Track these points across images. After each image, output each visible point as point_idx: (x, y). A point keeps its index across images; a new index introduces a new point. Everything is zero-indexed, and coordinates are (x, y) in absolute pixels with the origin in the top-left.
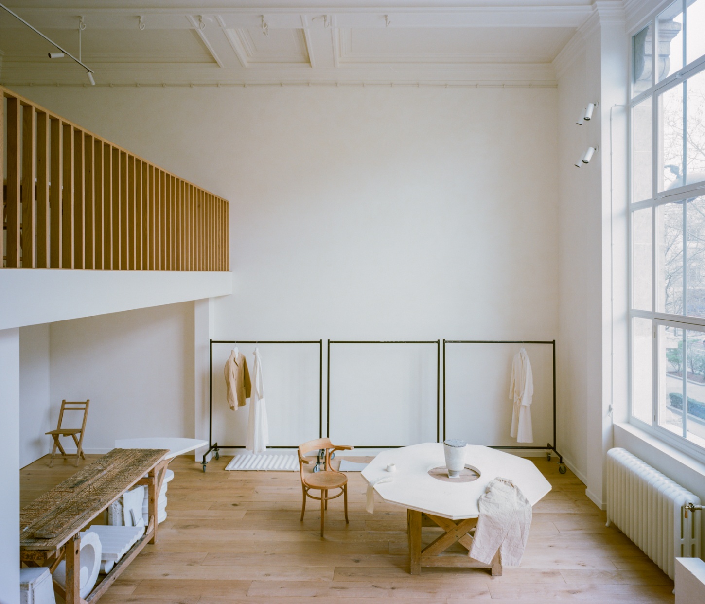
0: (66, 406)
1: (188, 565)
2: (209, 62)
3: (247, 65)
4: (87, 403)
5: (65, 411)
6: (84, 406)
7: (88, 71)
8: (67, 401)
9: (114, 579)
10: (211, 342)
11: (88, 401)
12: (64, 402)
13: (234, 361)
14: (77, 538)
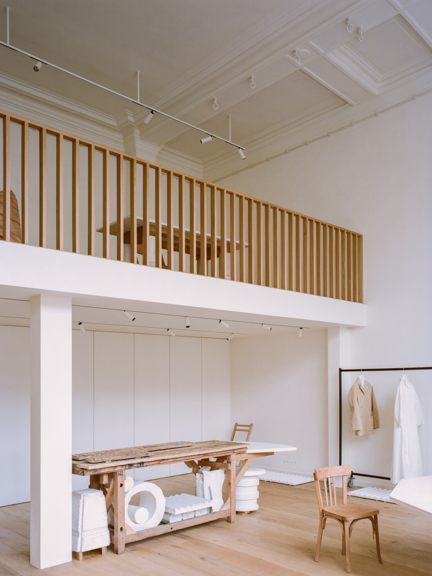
0: (238, 428)
1: (238, 540)
2: (342, 105)
3: (377, 92)
4: (250, 426)
5: (236, 432)
6: (248, 428)
7: (239, 148)
8: (239, 424)
9: (172, 528)
10: (341, 371)
11: (252, 424)
12: (237, 425)
13: (360, 388)
14: (122, 475)
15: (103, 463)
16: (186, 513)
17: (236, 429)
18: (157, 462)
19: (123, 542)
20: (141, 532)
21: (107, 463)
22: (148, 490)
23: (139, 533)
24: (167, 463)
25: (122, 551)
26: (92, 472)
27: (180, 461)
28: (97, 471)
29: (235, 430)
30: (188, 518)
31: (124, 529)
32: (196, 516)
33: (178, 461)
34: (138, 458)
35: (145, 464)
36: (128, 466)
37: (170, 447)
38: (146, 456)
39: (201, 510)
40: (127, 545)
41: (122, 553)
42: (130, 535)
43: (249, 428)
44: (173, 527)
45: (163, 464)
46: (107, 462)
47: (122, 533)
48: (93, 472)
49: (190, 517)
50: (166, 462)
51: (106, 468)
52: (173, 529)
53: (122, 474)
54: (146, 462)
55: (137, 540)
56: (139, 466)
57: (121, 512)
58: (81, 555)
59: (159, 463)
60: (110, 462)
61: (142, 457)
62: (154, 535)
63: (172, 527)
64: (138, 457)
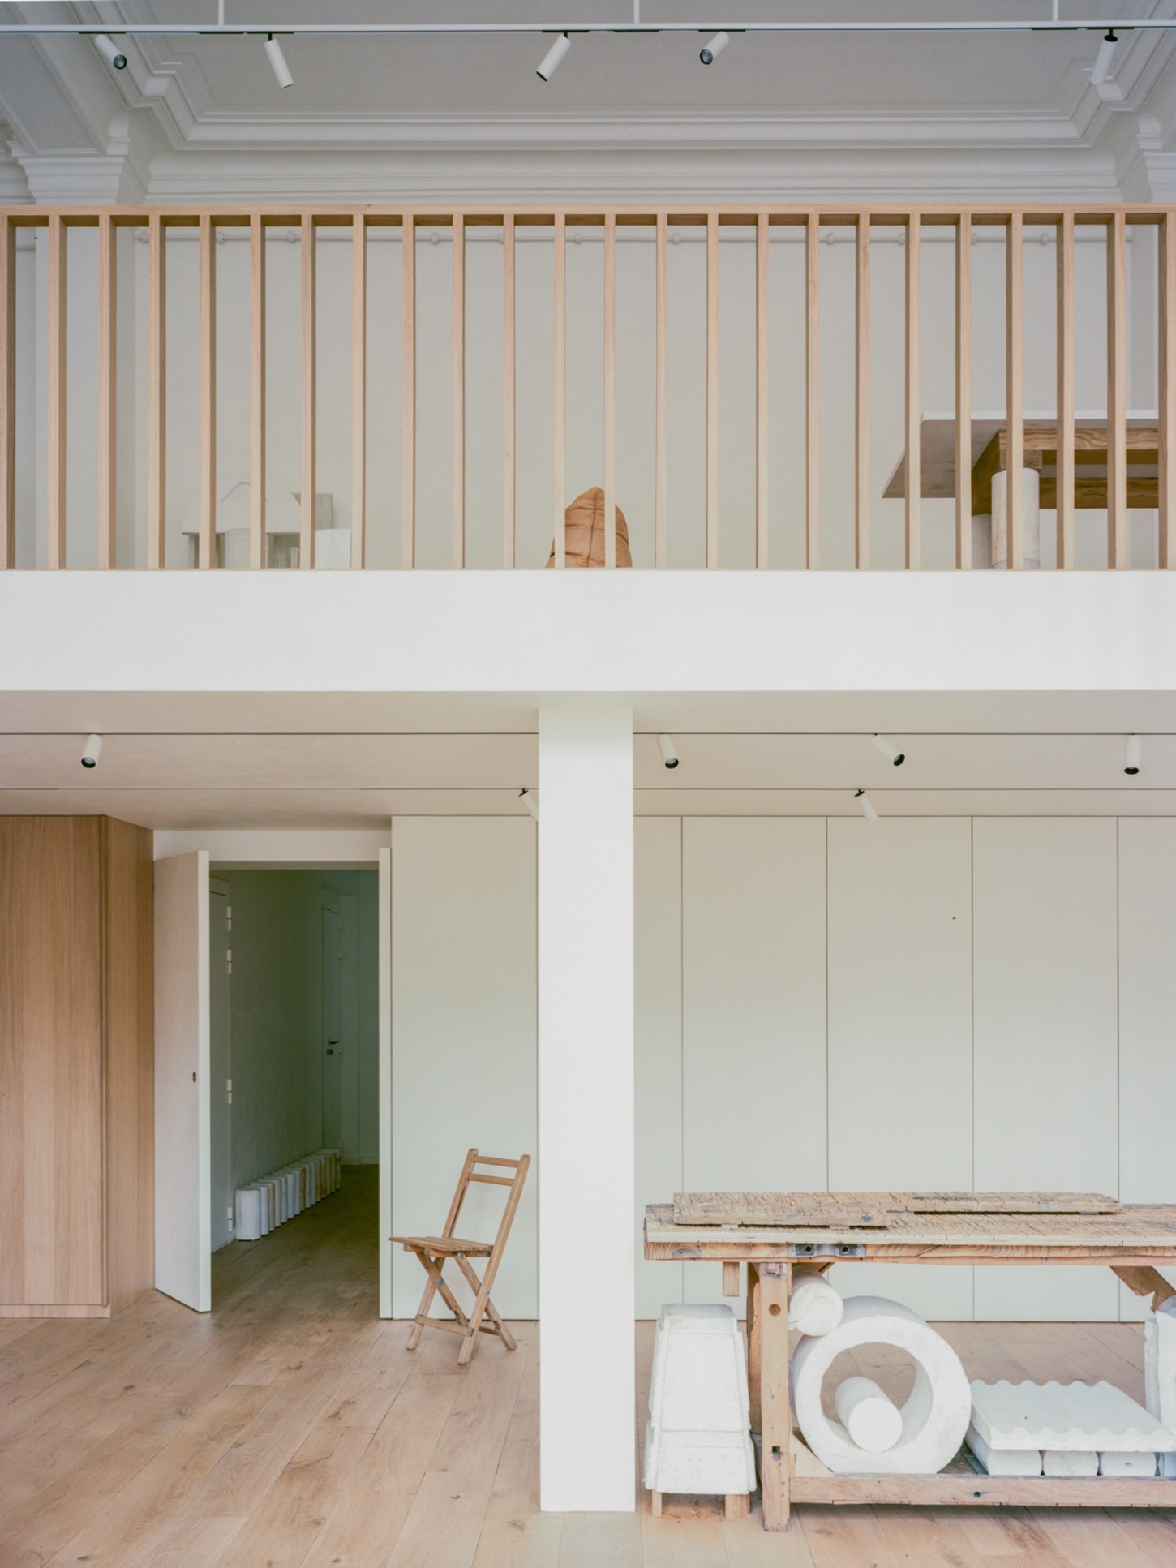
4: (521, 1164)
5: (470, 1185)
9: (977, 1494)
11: (526, 1158)
12: (473, 1157)
14: (779, 1276)
15: (708, 1228)
16: (1060, 1454)
17: (470, 1174)
18: (914, 1252)
19: (783, 1496)
20: (852, 1477)
21: (726, 1230)
22: (900, 1344)
23: (843, 1481)
24: (953, 1260)
25: (779, 1524)
26: (672, 1252)
27: (1012, 1261)
28: (688, 1250)
29: (467, 1177)
30: (1069, 1474)
31: (788, 1453)
32: (1106, 1472)
33: (999, 1258)
34: (839, 1227)
35: (859, 1253)
36: (794, 1248)
37: (1010, 1206)
38: (864, 1224)
39: (1129, 1457)
40: (798, 1509)
41: (777, 1531)
42: (812, 1478)
43: (514, 1170)
44: (984, 1493)
45: (941, 1261)
46: (723, 1226)
47: (780, 1465)
48: (673, 1254)
49: (1079, 1472)
50: (951, 1257)
51: (717, 1244)
52: (982, 1496)
53: (777, 1273)
54: (865, 1246)
55: (836, 1503)
56: (838, 1255)
57: (773, 1397)
58: (657, 1501)
59: (918, 1256)
60: (736, 1227)
61: (852, 1228)
62: (906, 1502)
63: (979, 1491)
64: (836, 1225)
